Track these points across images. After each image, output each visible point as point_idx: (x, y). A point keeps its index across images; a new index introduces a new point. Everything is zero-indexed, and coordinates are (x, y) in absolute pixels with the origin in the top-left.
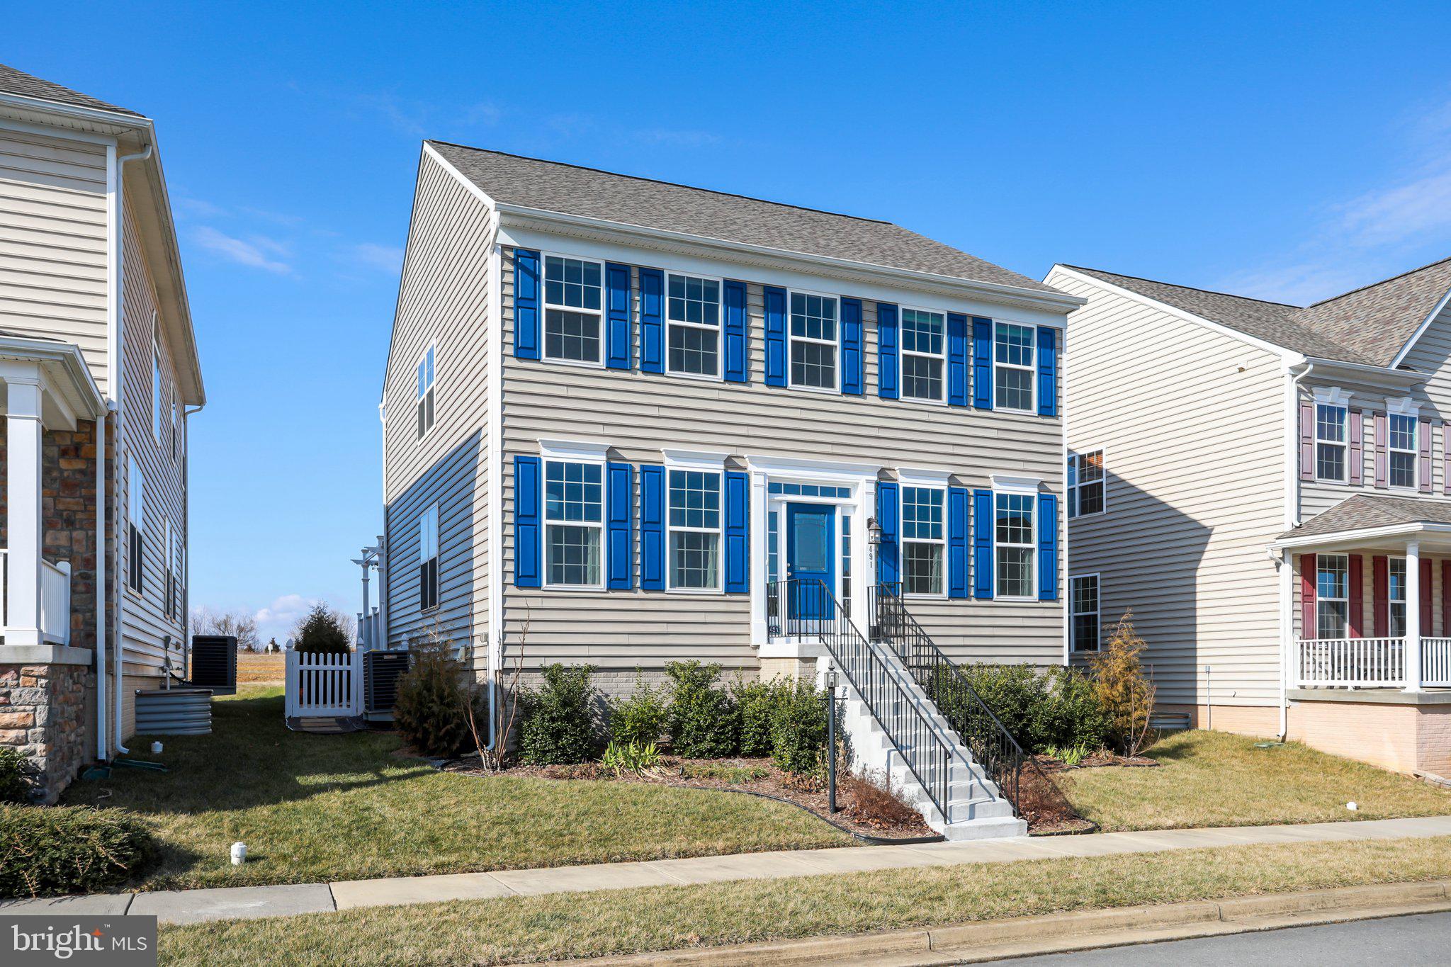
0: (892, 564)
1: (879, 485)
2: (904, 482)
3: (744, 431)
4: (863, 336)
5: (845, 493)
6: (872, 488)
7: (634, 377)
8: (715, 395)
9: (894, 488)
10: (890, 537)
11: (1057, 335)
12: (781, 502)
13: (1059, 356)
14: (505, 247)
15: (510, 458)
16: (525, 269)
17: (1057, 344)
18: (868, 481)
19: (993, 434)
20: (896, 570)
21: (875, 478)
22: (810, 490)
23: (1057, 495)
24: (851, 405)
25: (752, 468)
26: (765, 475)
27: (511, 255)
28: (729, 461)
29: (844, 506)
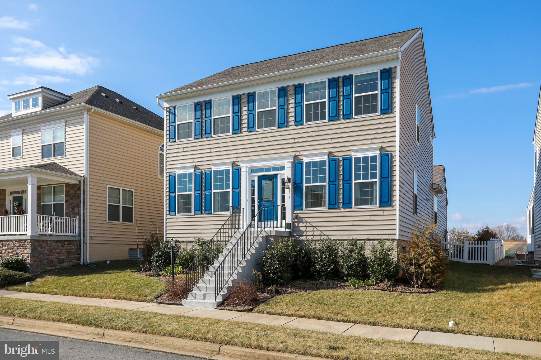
0: (300, 196)
1: (294, 164)
2: (305, 160)
3: (239, 151)
4: (288, 100)
5: (283, 168)
6: (290, 165)
7: (203, 140)
8: (229, 140)
9: (301, 164)
10: (299, 185)
11: (393, 71)
12: (255, 176)
13: (394, 81)
14: (167, 108)
15: (168, 175)
16: (172, 113)
17: (393, 76)
18: (288, 162)
19: (354, 129)
20: (302, 198)
21: (292, 160)
22: (268, 169)
23: (392, 153)
24: (283, 131)
25: (242, 165)
26: (246, 167)
27: (168, 110)
28: (234, 164)
29: (281, 174)
